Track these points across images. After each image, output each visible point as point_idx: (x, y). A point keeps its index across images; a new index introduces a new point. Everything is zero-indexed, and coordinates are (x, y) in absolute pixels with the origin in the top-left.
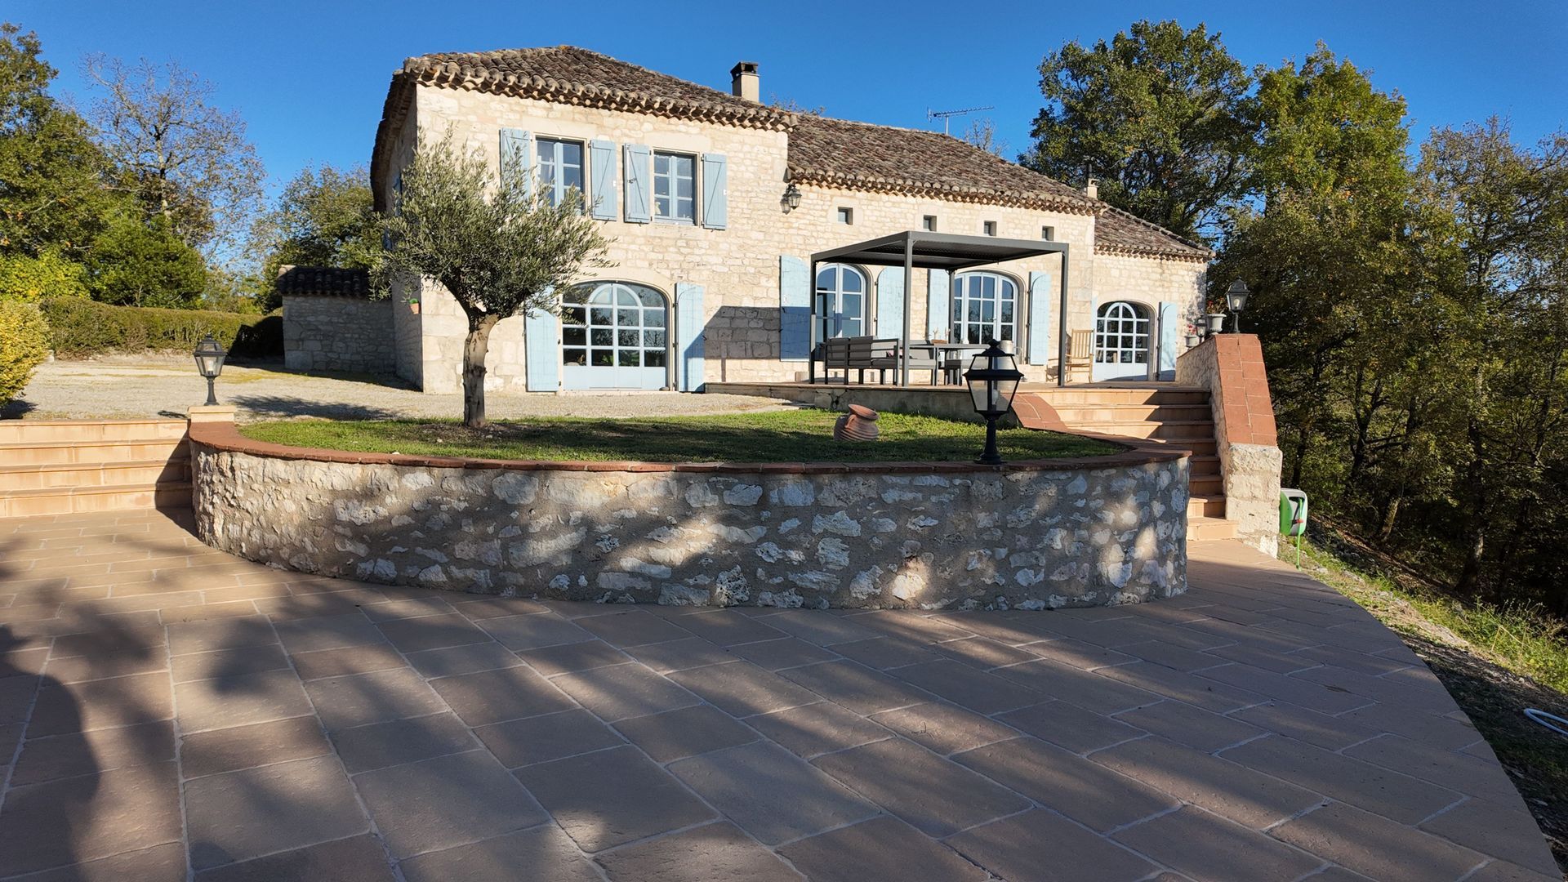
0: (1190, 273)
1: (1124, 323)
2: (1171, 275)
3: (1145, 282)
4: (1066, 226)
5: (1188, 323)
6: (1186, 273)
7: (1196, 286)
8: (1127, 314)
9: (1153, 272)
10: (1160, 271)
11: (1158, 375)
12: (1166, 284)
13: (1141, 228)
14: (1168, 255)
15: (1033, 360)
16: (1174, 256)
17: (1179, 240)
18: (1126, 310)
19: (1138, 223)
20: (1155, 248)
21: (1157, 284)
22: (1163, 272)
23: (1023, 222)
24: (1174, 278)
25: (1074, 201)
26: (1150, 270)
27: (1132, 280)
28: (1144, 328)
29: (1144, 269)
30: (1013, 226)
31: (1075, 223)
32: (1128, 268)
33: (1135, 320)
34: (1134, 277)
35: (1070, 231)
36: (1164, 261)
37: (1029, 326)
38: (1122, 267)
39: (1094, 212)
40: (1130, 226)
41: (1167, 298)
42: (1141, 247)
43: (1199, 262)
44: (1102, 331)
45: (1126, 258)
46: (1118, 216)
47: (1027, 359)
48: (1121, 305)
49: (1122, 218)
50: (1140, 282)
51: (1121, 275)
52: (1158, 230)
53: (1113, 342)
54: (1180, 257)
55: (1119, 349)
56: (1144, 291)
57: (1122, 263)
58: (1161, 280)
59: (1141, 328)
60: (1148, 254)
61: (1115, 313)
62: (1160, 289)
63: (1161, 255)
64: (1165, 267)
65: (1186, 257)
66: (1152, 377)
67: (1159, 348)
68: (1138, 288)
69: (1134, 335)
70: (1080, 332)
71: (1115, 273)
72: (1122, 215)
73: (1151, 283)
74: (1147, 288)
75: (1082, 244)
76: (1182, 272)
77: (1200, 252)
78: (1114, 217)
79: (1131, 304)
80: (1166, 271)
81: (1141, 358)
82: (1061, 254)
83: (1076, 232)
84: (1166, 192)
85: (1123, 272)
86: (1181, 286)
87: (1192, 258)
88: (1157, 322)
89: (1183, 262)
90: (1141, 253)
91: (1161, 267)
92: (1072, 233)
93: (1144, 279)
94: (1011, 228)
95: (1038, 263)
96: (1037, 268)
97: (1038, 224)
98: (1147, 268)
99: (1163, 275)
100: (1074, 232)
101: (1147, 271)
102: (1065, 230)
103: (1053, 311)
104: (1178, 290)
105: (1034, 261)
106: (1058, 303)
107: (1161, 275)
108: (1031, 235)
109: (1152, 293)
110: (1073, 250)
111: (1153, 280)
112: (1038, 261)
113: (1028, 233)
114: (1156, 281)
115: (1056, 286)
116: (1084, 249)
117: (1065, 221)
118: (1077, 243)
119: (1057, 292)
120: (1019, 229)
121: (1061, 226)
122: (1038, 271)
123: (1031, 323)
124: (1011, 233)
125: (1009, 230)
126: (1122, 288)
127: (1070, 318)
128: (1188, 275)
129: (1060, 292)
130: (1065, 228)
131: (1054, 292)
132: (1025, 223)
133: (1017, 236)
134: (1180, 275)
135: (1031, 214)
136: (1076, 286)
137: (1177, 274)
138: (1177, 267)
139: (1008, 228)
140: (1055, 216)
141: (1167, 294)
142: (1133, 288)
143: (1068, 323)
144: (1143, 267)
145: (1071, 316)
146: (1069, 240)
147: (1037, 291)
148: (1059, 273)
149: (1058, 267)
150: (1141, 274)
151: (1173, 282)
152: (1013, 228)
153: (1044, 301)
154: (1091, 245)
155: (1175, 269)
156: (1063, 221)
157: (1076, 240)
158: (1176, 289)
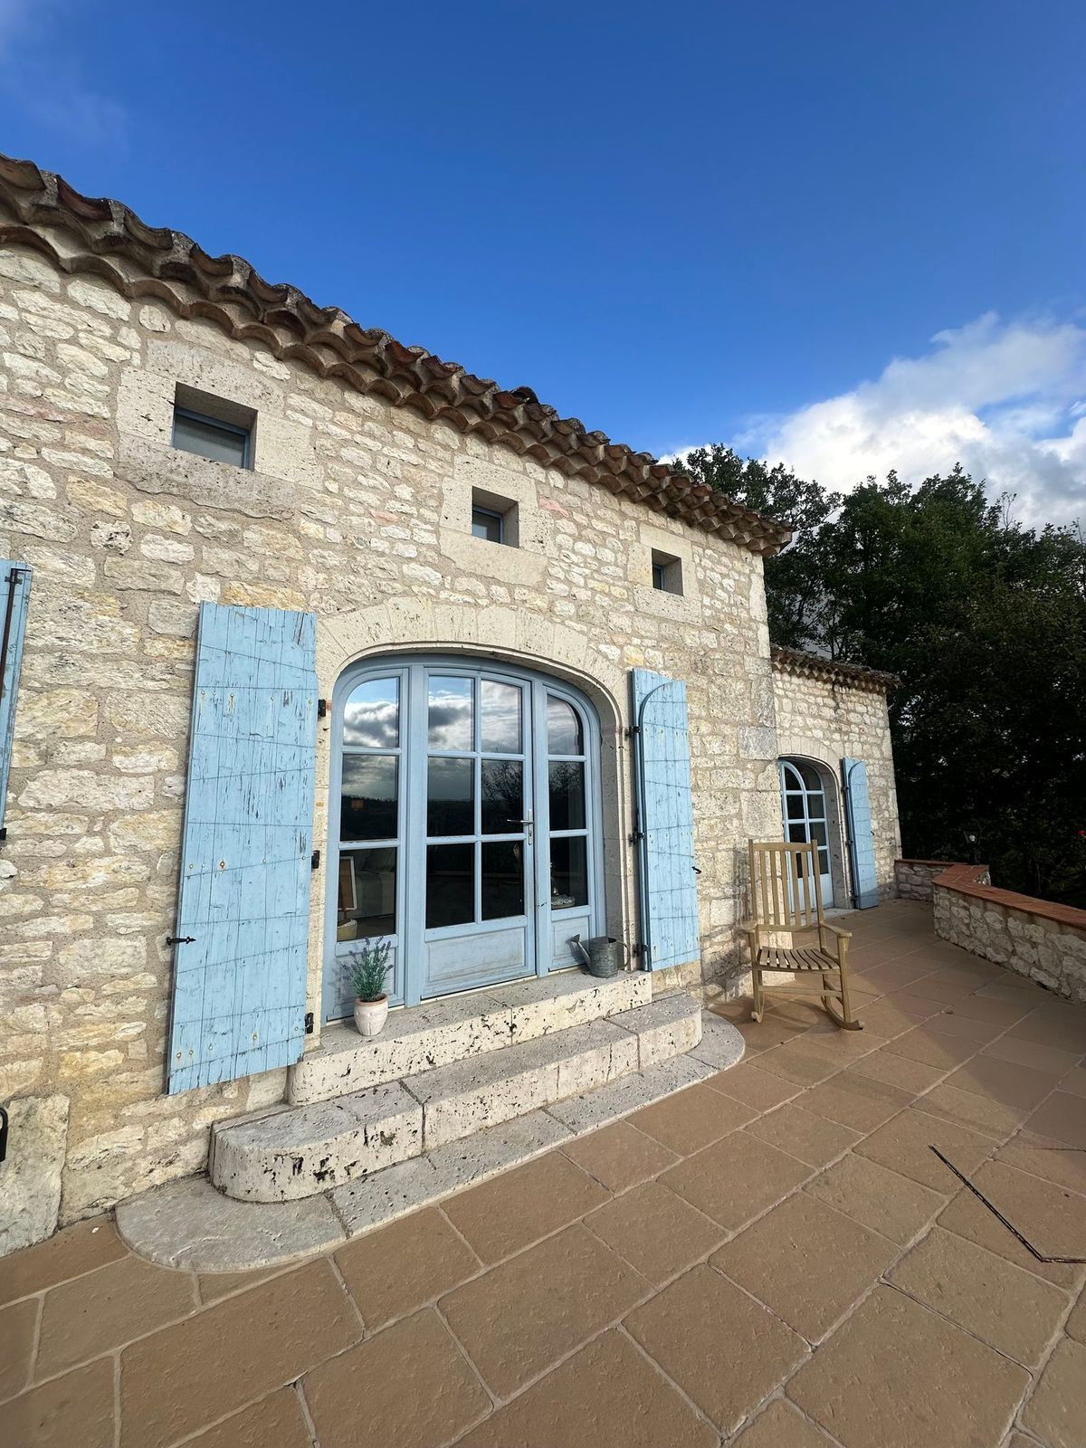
0: (870, 709)
2: (848, 711)
3: (816, 722)
8: (792, 781)
9: (825, 705)
10: (833, 704)
11: (855, 896)
12: (845, 728)
14: (845, 675)
15: (656, 957)
21: (833, 726)
22: (838, 707)
23: (599, 526)
24: (852, 717)
27: (799, 719)
29: (812, 700)
30: (572, 528)
31: (725, 560)
32: (790, 694)
33: (804, 793)
34: (801, 714)
35: (717, 577)
36: (839, 687)
37: (637, 838)
41: (849, 753)
43: (879, 693)
47: (641, 950)
48: (784, 765)
50: (810, 721)
56: (817, 740)
58: (837, 720)
62: (837, 736)
64: (839, 696)
66: (843, 901)
67: (850, 845)
68: (809, 733)
69: (807, 821)
73: (825, 724)
74: (819, 734)
75: (744, 615)
79: (797, 762)
80: (841, 705)
82: (715, 645)
83: (729, 584)
88: (840, 795)
91: (834, 698)
92: (721, 584)
93: (814, 717)
94: (565, 533)
95: (649, 649)
96: (648, 664)
97: (639, 542)
98: (816, 696)
99: (838, 711)
100: (725, 582)
101: (816, 704)
102: (705, 572)
103: (696, 788)
104: (860, 738)
105: (636, 641)
106: (705, 765)
107: (835, 711)
108: (625, 568)
109: (827, 743)
110: (728, 627)
111: (827, 720)
112: (648, 642)
113: (616, 559)
114: (831, 721)
115: (699, 718)
116: (750, 629)
117: (704, 551)
118: (735, 610)
119: (702, 736)
120: (589, 541)
121: (697, 560)
122: (650, 671)
123: (645, 831)
124: (567, 549)
125: (560, 538)
126: (787, 733)
127: (737, 806)
128: (867, 713)
129: (709, 735)
130: (705, 569)
131: (696, 735)
132: (605, 529)
133: (585, 562)
134: (859, 713)
135: (620, 510)
136: (742, 718)
137: (855, 711)
138: (852, 698)
139: (557, 531)
140: (681, 532)
141: (847, 745)
142: (801, 734)
143: (736, 822)
144: (811, 694)
145: (740, 801)
146: (718, 599)
147: (655, 730)
148: (703, 682)
149: (700, 665)
150: (809, 708)
151: (852, 723)
152: (570, 536)
153: (675, 761)
154: (763, 622)
155: (851, 702)
156: (701, 550)
157: (732, 602)
158: (857, 736)
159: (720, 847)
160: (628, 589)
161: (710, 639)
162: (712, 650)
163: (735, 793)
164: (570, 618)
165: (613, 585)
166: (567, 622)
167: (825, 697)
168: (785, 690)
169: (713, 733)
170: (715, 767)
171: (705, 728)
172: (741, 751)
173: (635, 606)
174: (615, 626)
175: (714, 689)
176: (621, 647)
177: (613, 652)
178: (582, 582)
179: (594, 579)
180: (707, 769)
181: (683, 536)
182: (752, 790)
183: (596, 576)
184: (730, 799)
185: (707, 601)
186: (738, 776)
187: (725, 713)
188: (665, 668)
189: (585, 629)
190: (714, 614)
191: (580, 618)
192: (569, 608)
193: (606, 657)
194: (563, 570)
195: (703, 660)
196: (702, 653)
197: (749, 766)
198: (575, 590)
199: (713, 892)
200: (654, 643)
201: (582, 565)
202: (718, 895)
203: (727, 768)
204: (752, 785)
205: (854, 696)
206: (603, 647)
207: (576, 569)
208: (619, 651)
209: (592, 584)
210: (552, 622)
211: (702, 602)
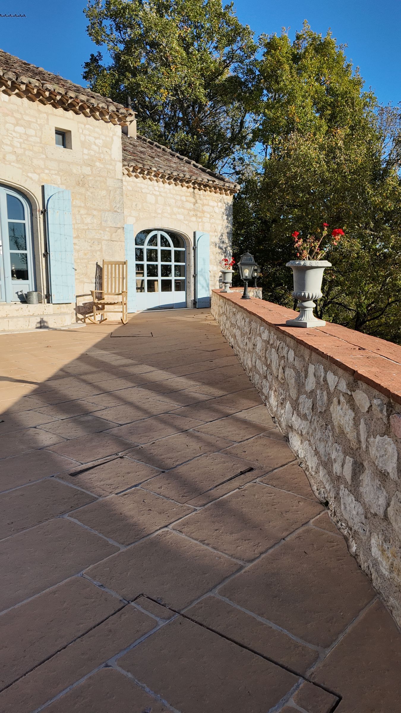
0: (220, 204)
1: (162, 251)
2: (203, 205)
3: (179, 210)
4: (87, 132)
5: (220, 251)
6: (216, 204)
7: (225, 217)
8: (165, 242)
9: (187, 201)
10: (193, 200)
11: (195, 302)
12: (199, 214)
13: (175, 160)
14: (200, 185)
15: (55, 298)
16: (205, 186)
17: (208, 173)
18: (162, 237)
19: (173, 155)
20: (188, 176)
21: (192, 213)
22: (196, 202)
23: (27, 118)
24: (206, 208)
25: (93, 101)
26: (184, 198)
27: (168, 208)
28: (182, 256)
29: (178, 198)
30: (13, 121)
31: (97, 130)
32: (163, 194)
33: (172, 249)
34: (170, 205)
35: (92, 139)
36: (197, 191)
37: (46, 255)
38: (158, 193)
39: (120, 120)
40: (166, 157)
41: (200, 228)
42: (175, 174)
43: (226, 194)
44: (142, 260)
45: (161, 183)
46: (156, 148)
47: (48, 297)
48: (159, 233)
49: (158, 150)
50: (175, 210)
51: (157, 202)
52: (190, 163)
53: (152, 271)
54: (210, 187)
55: (160, 278)
56: (179, 220)
57: (157, 188)
58: (194, 210)
59: (179, 256)
60: (181, 181)
61: (153, 241)
62: (194, 219)
63: (194, 183)
64: (197, 196)
65: (215, 188)
66: (190, 304)
67: (195, 276)
68: (174, 217)
69: (173, 263)
70: (111, 263)
71: (151, 199)
72: (159, 147)
73: (186, 212)
74: (181, 217)
75: (107, 157)
76: (212, 203)
77: (227, 185)
78: (152, 148)
79: (168, 232)
80: (199, 201)
81: (180, 286)
82: (90, 173)
83: (99, 142)
84: (195, 137)
85: (159, 198)
86: (212, 217)
87: (220, 189)
88: (192, 252)
89: (213, 193)
90: (175, 180)
91: (194, 197)
92: (95, 142)
93: (179, 207)
94: (10, 123)
95: (53, 175)
96: (53, 182)
97: (48, 124)
98: (181, 196)
99: (196, 205)
100: (97, 141)
101: (181, 200)
102: (85, 137)
103: (77, 237)
104: (210, 220)
105: (47, 171)
106: (83, 228)
107: (194, 204)
108: (41, 138)
109: (186, 222)
110: (98, 164)
111: (187, 210)
112: (53, 172)
113: (36, 133)
114: (190, 210)
115: (80, 207)
116: (111, 164)
117: (85, 125)
118: (102, 156)
119: (81, 215)
120: (22, 126)
121: (81, 131)
122: (54, 185)
123: (49, 252)
124: (11, 131)
125: (7, 126)
126: (159, 216)
127: (100, 246)
128: (217, 206)
129: (85, 214)
130: (85, 135)
131: (78, 214)
132: (30, 120)
133: (20, 136)
134: (211, 206)
135: (38, 109)
136: (104, 208)
137: (208, 205)
138: (207, 197)
139: (6, 122)
140: (72, 117)
141: (200, 224)
142: (169, 216)
143: (98, 253)
144: (177, 195)
145: (101, 244)
146: (92, 150)
147: (54, 211)
148: (83, 190)
149: (81, 182)
150: (176, 203)
151: (205, 212)
152: (12, 124)
153: (64, 225)
154: (119, 161)
155: (206, 199)
156: (83, 126)
157: (101, 151)
158: (208, 219)
159: (90, 263)
160: (42, 147)
161: (87, 170)
162: (88, 175)
163: (99, 241)
164: (14, 162)
165: (35, 146)
166: (12, 164)
167: (187, 196)
168: (160, 192)
169: (87, 214)
170: (88, 229)
171: (83, 211)
172: (103, 223)
173: (46, 155)
174: (35, 165)
175: (89, 193)
176: (39, 174)
177: (35, 177)
178: (19, 145)
179: (25, 143)
180: (84, 229)
181: (73, 119)
182: (108, 240)
183: (26, 142)
184: (96, 243)
185: (86, 151)
186: (101, 233)
187: (94, 205)
188: (62, 184)
189: (21, 166)
190: (90, 158)
191: (18, 161)
192: (12, 158)
193: (31, 179)
194: (10, 140)
195: (83, 180)
196: (82, 177)
197: (107, 229)
198: (16, 150)
199: (86, 280)
200: (56, 172)
201: (19, 137)
202: (88, 281)
203: (95, 229)
204: (109, 238)
205: (209, 196)
206: (30, 175)
207: (15, 139)
208: (38, 176)
209: (24, 146)
210: (5, 164)
211: (83, 152)
